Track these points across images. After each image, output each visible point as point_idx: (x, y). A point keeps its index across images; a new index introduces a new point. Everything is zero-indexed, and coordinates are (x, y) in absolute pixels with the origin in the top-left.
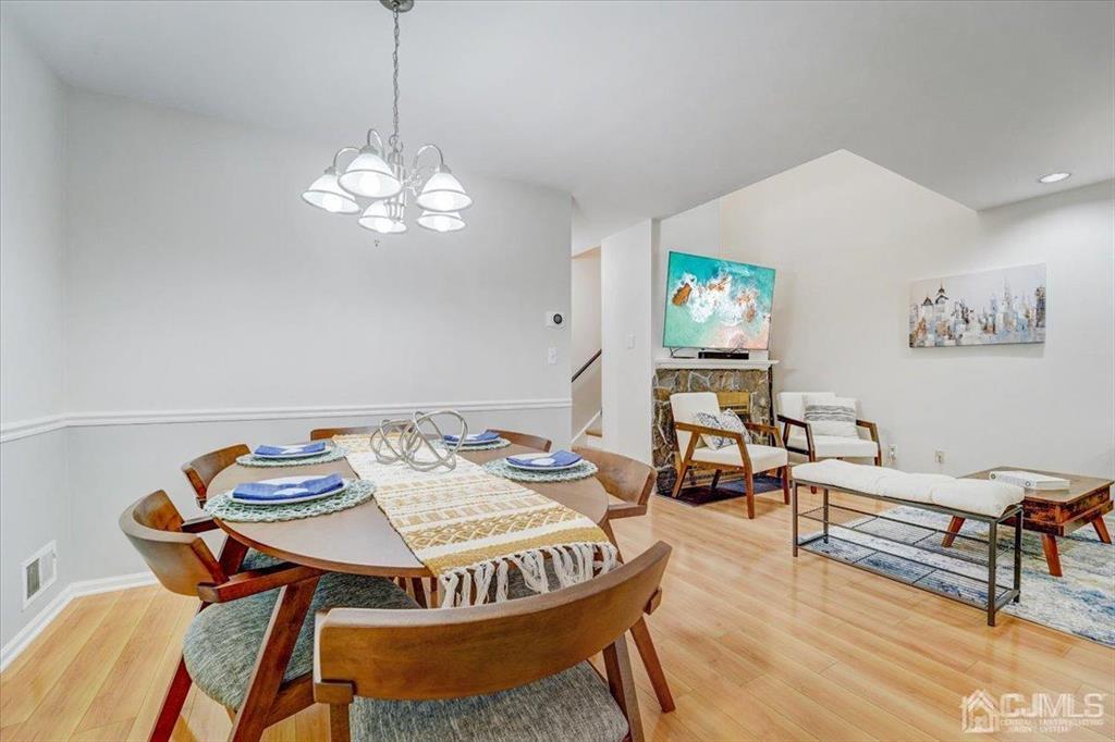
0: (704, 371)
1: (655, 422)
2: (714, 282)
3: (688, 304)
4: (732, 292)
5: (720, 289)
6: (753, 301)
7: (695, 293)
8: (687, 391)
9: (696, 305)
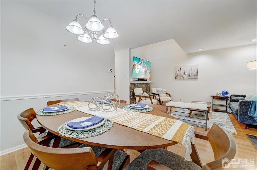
0: (139, 84)
1: (130, 95)
2: (140, 63)
3: (135, 69)
4: (143, 66)
5: (141, 65)
6: (146, 68)
7: (136, 66)
8: (136, 88)
9: (136, 69)
